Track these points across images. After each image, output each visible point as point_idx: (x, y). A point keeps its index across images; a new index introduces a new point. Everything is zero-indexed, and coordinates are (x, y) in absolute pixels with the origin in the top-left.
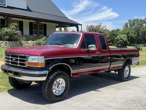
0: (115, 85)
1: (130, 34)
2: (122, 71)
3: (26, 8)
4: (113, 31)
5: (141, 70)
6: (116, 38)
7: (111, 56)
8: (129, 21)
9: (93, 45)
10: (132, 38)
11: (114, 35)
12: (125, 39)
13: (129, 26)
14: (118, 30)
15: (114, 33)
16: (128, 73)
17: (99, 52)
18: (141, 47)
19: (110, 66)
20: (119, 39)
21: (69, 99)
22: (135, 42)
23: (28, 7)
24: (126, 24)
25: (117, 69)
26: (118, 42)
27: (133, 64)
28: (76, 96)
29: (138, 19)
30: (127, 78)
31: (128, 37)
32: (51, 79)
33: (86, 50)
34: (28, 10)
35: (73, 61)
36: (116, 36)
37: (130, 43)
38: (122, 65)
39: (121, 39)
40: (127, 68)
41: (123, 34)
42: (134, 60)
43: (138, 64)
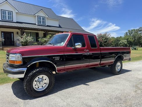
0: (106, 79)
1: (129, 39)
2: (114, 66)
3: (58, 26)
4: (117, 38)
5: (134, 64)
6: (119, 42)
7: (101, 53)
8: (128, 31)
9: (80, 44)
10: (131, 42)
11: (118, 40)
12: (126, 43)
13: (128, 34)
14: (120, 37)
15: (118, 39)
16: (119, 68)
17: (87, 50)
18: (137, 48)
19: (100, 62)
20: (122, 43)
21: (53, 95)
22: (133, 44)
23: (59, 25)
24: (127, 33)
25: (110, 64)
26: (121, 45)
27: (125, 60)
28: (63, 90)
29: (135, 30)
30: (119, 72)
31: (128, 42)
32: (29, 76)
33: (73, 48)
34: (60, 27)
35: (58, 59)
36: (119, 41)
37: (130, 45)
38: (113, 61)
39: (123, 43)
40: (119, 64)
41: (124, 39)
42: (126, 57)
43: (130, 60)
